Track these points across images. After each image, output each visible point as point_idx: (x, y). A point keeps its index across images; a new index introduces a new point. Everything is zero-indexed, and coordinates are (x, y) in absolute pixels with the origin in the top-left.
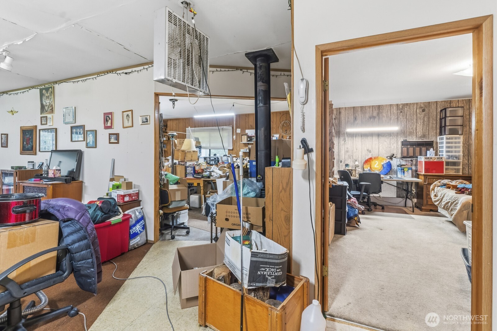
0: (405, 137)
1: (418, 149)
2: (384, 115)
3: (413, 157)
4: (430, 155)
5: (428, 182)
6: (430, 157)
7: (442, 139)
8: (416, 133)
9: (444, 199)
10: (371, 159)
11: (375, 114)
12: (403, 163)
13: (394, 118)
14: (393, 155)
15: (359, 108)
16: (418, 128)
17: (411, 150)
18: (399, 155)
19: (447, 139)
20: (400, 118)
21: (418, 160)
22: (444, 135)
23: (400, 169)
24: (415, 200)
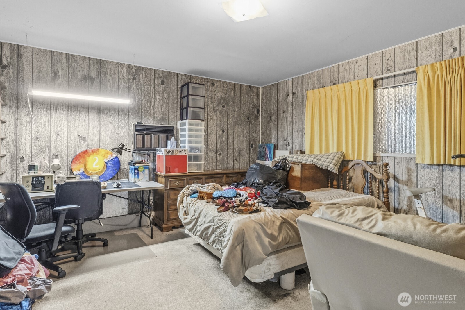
0: (139, 119)
1: (156, 137)
2: (109, 77)
3: (151, 150)
4: (171, 146)
5: (170, 186)
6: (172, 149)
7: (184, 124)
8: (154, 114)
9: (200, 220)
10: (86, 152)
11: (93, 73)
12: (137, 159)
13: (124, 86)
14: (123, 146)
15: (64, 56)
16: (156, 107)
17: (148, 138)
18: (132, 147)
19: (190, 125)
20: (132, 88)
21: (157, 154)
22: (187, 119)
23: (132, 169)
24: (153, 214)
